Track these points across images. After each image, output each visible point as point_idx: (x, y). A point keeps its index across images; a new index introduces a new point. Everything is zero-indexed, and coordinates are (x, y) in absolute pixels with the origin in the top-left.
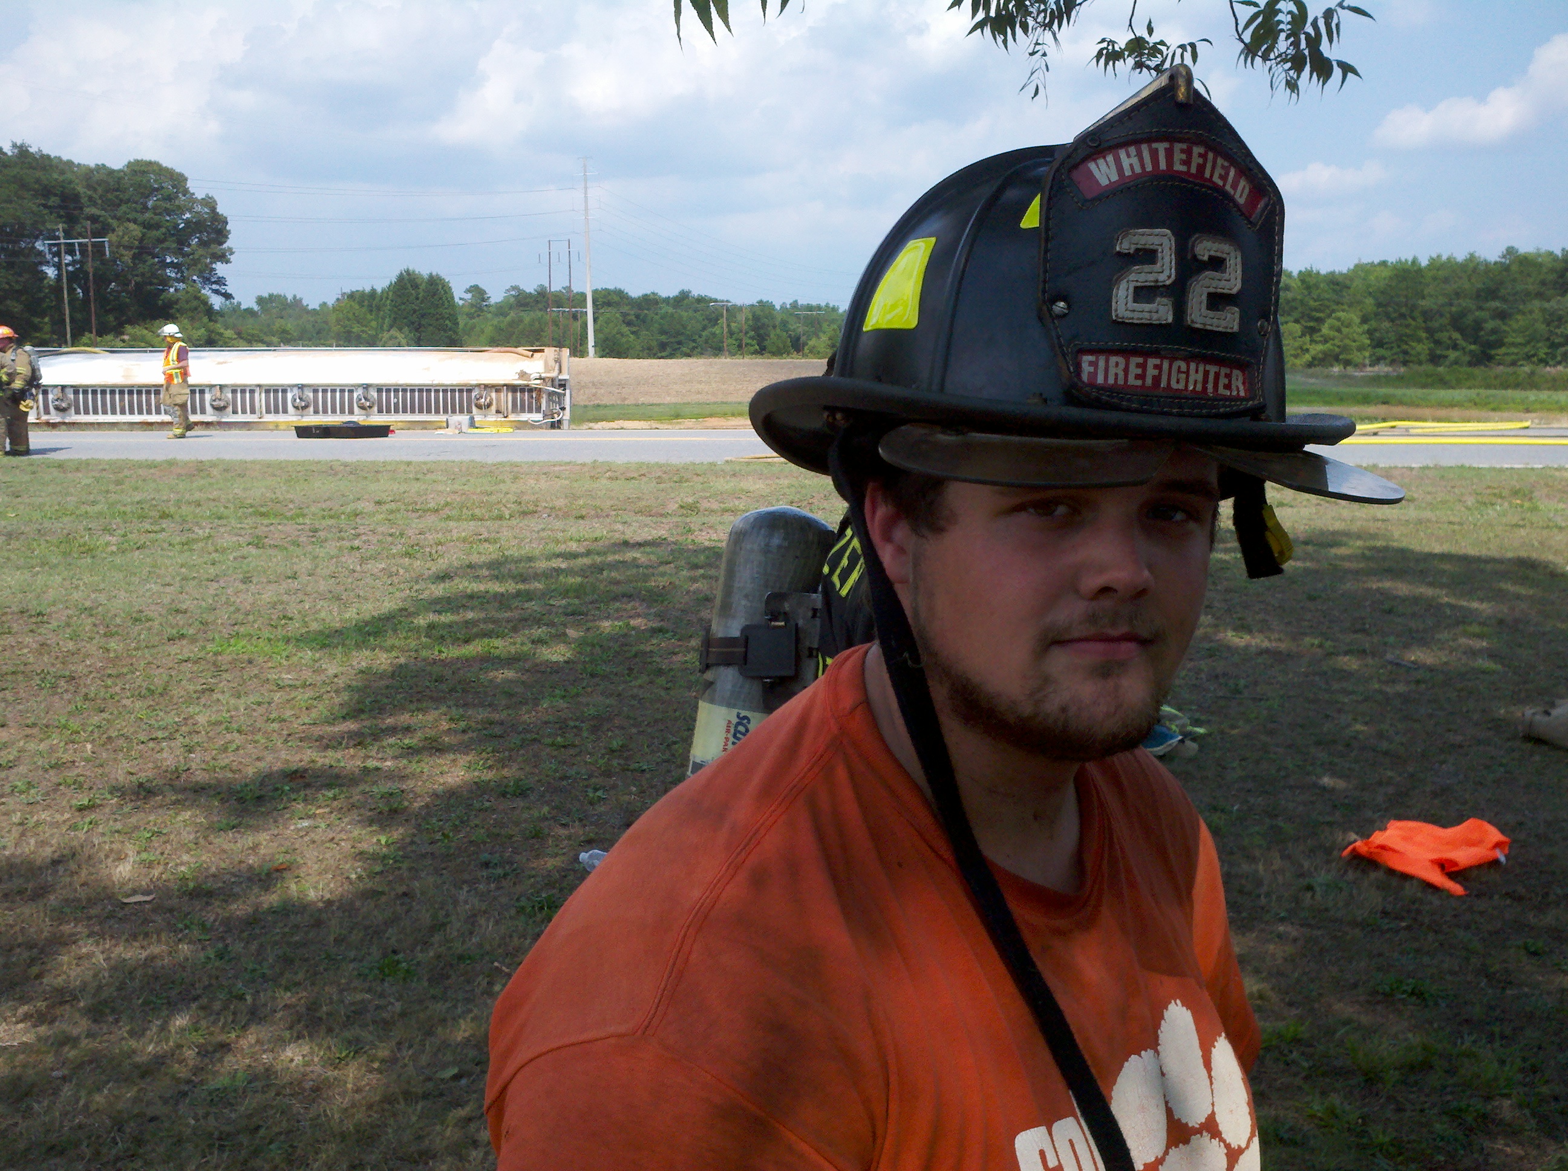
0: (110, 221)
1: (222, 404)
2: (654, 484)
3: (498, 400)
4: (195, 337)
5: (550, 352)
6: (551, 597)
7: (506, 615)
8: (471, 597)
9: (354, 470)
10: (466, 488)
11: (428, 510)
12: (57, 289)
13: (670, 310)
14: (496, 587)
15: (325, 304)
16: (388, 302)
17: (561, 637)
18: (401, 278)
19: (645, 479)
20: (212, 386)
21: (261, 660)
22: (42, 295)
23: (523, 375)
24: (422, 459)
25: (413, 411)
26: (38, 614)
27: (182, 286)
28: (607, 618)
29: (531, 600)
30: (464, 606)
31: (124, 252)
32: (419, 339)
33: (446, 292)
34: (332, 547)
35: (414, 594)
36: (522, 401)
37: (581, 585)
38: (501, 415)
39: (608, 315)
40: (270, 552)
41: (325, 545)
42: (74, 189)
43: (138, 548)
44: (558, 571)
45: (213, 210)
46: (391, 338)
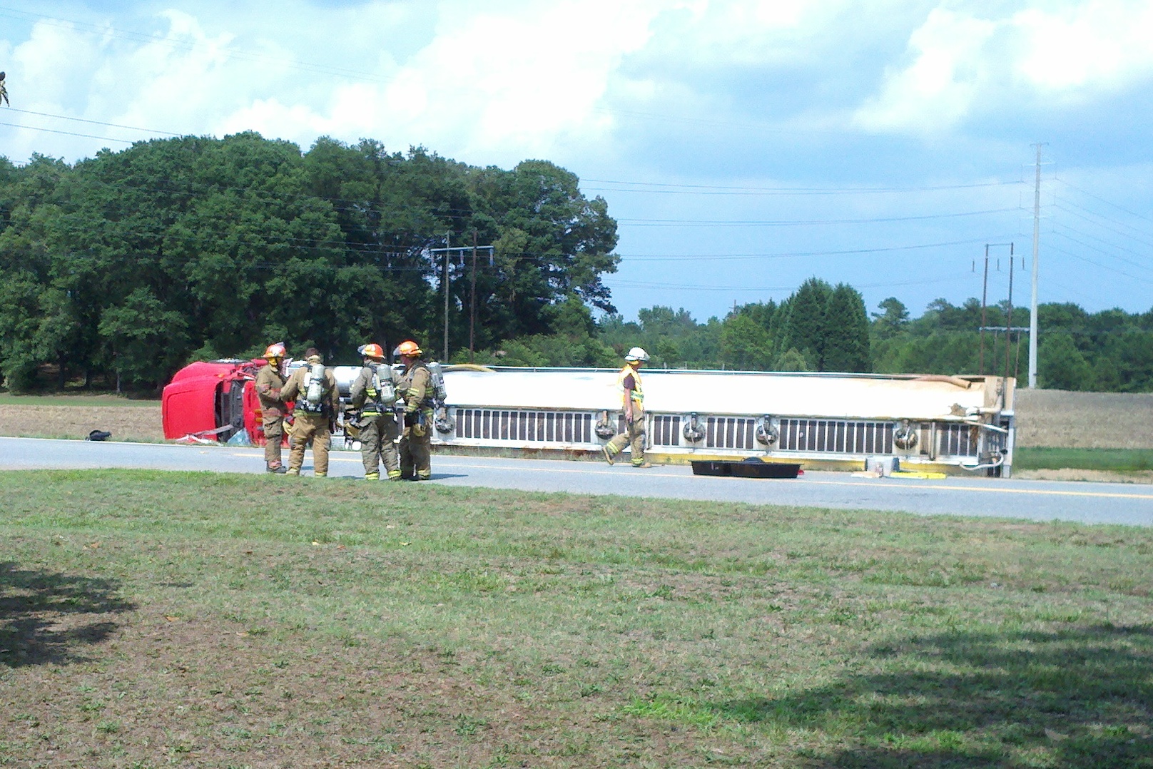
0: (497, 226)
1: (608, 431)
2: (1135, 554)
3: (924, 438)
4: (574, 354)
5: (992, 382)
6: (1020, 687)
7: (967, 704)
8: (921, 678)
9: (764, 516)
10: (896, 544)
11: (851, 568)
12: (438, 300)
13: (1140, 331)
14: (950, 669)
15: (714, 319)
16: (788, 317)
17: (1039, 737)
18: (805, 290)
19: (1122, 547)
20: (599, 411)
21: (685, 728)
22: (422, 306)
23: (957, 409)
24: (840, 506)
25: (821, 448)
26: (448, 654)
27: (563, 297)
28: (1097, 720)
29: (995, 688)
30: (912, 688)
31: (508, 260)
32: (822, 361)
33: (856, 307)
34: (748, 605)
35: (851, 669)
36: (954, 440)
37: (1058, 675)
38: (926, 457)
39: (1056, 336)
40: (681, 605)
41: (740, 601)
42: (464, 193)
43: (538, 590)
44: (1026, 656)
45: (603, 213)
46: (789, 360)
